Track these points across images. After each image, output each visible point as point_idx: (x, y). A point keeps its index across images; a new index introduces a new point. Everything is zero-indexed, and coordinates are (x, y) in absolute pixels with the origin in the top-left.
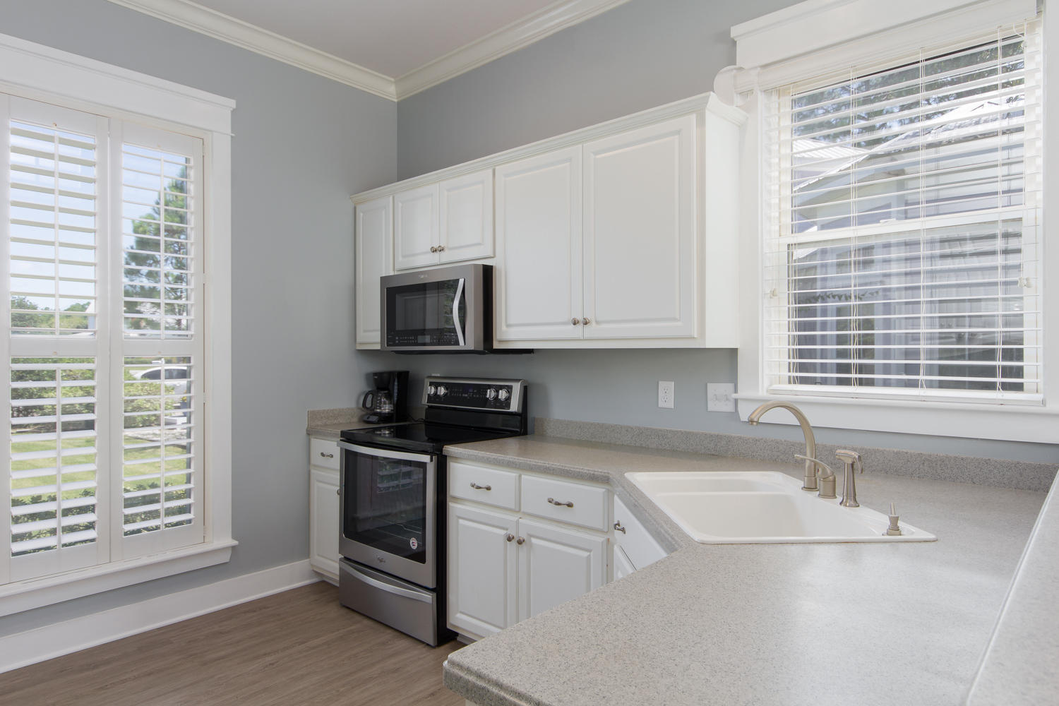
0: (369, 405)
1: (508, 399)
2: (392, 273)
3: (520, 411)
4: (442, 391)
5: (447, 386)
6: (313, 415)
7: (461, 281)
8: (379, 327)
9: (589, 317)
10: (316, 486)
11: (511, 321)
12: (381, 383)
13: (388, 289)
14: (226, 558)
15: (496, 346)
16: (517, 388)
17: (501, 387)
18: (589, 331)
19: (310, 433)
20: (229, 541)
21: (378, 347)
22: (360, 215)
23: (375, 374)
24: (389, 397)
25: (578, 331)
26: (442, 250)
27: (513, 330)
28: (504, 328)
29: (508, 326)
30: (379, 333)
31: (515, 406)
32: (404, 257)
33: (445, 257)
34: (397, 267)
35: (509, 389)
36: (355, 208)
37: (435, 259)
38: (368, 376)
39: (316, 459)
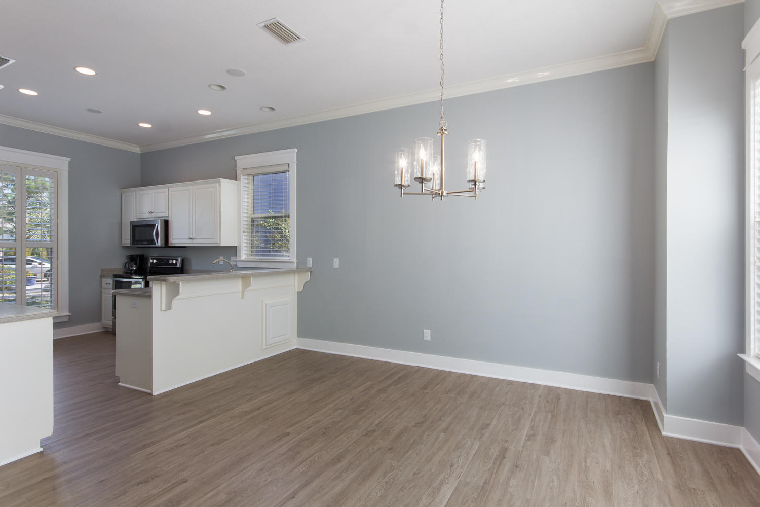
0: (127, 266)
1: (176, 263)
2: (135, 220)
3: (181, 266)
4: (155, 261)
5: (157, 259)
6: (103, 270)
7: (157, 224)
8: (129, 238)
9: (194, 237)
10: (104, 295)
11: (173, 238)
12: (132, 259)
13: (133, 226)
14: (66, 319)
15: (170, 245)
16: (179, 259)
17: (174, 259)
18: (194, 241)
19: (102, 277)
20: (68, 314)
21: (129, 246)
22: (123, 197)
23: (130, 255)
24: (135, 263)
25: (191, 241)
26: (152, 213)
27: (174, 240)
28: (171, 240)
29: (173, 239)
30: (129, 241)
31: (179, 265)
32: (139, 214)
33: (153, 215)
34: (138, 217)
35: (177, 260)
36: (121, 194)
37: (150, 215)
38: (127, 256)
39: (104, 286)
